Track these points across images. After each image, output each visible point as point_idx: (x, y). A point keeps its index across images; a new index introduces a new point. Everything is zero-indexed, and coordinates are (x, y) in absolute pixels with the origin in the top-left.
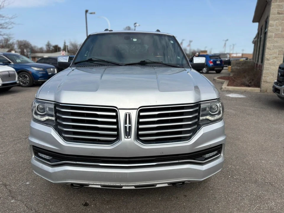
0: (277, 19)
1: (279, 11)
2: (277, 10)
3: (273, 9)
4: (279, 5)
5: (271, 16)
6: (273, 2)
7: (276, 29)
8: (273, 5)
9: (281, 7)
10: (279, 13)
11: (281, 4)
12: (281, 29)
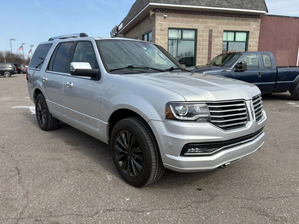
0: (161, 35)
1: (161, 29)
2: (160, 27)
3: (157, 26)
4: (160, 23)
5: (157, 32)
6: (157, 21)
7: (161, 43)
8: (157, 23)
9: (162, 25)
10: (161, 30)
11: (162, 22)
12: (164, 43)
